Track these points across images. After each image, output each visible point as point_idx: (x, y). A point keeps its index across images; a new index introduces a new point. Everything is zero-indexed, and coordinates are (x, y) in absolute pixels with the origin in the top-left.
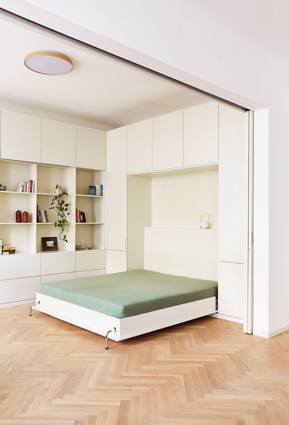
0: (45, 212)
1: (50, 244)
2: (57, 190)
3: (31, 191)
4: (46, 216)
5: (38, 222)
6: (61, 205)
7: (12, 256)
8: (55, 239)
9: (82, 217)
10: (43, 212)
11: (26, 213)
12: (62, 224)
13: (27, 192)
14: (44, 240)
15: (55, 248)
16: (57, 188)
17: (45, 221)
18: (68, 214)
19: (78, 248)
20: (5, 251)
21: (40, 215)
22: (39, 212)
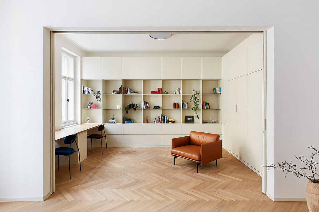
0: (187, 103)
1: (189, 119)
2: (194, 92)
3: (179, 93)
4: (187, 105)
5: (183, 108)
6: (195, 99)
7: (173, 124)
8: (192, 117)
9: (207, 105)
10: (186, 103)
11: (178, 104)
12: (196, 109)
13: (178, 94)
14: (186, 117)
15: (192, 121)
16: (194, 91)
17: (187, 108)
18: (199, 104)
19: (204, 122)
20: (170, 121)
21: (184, 105)
22: (183, 103)
